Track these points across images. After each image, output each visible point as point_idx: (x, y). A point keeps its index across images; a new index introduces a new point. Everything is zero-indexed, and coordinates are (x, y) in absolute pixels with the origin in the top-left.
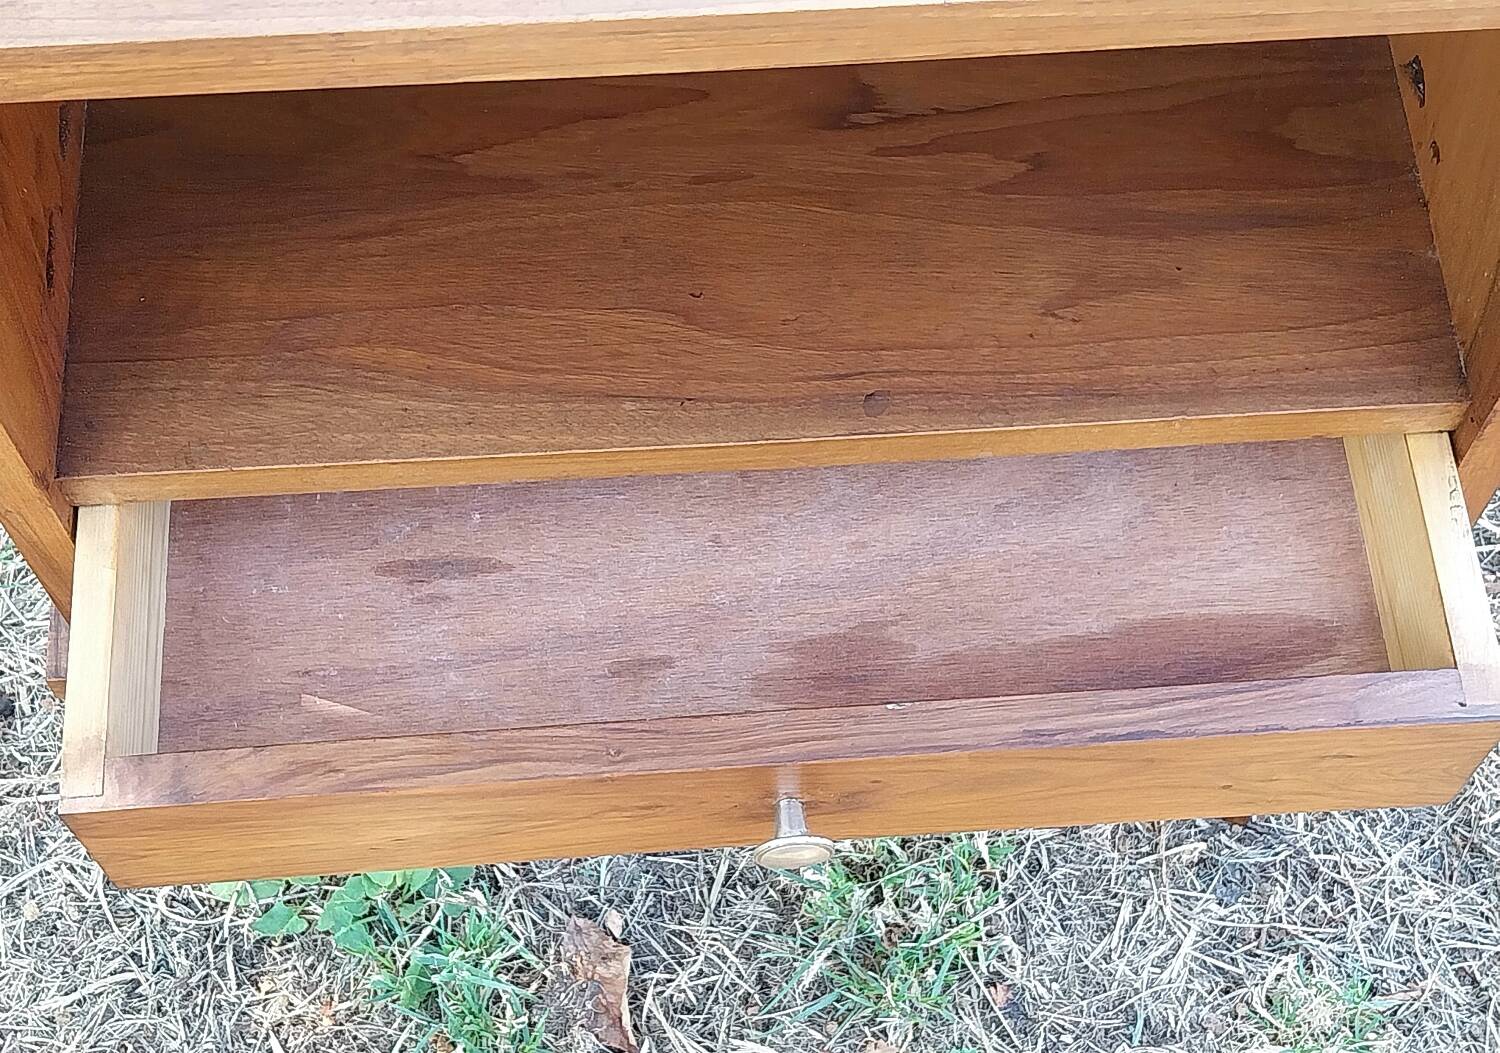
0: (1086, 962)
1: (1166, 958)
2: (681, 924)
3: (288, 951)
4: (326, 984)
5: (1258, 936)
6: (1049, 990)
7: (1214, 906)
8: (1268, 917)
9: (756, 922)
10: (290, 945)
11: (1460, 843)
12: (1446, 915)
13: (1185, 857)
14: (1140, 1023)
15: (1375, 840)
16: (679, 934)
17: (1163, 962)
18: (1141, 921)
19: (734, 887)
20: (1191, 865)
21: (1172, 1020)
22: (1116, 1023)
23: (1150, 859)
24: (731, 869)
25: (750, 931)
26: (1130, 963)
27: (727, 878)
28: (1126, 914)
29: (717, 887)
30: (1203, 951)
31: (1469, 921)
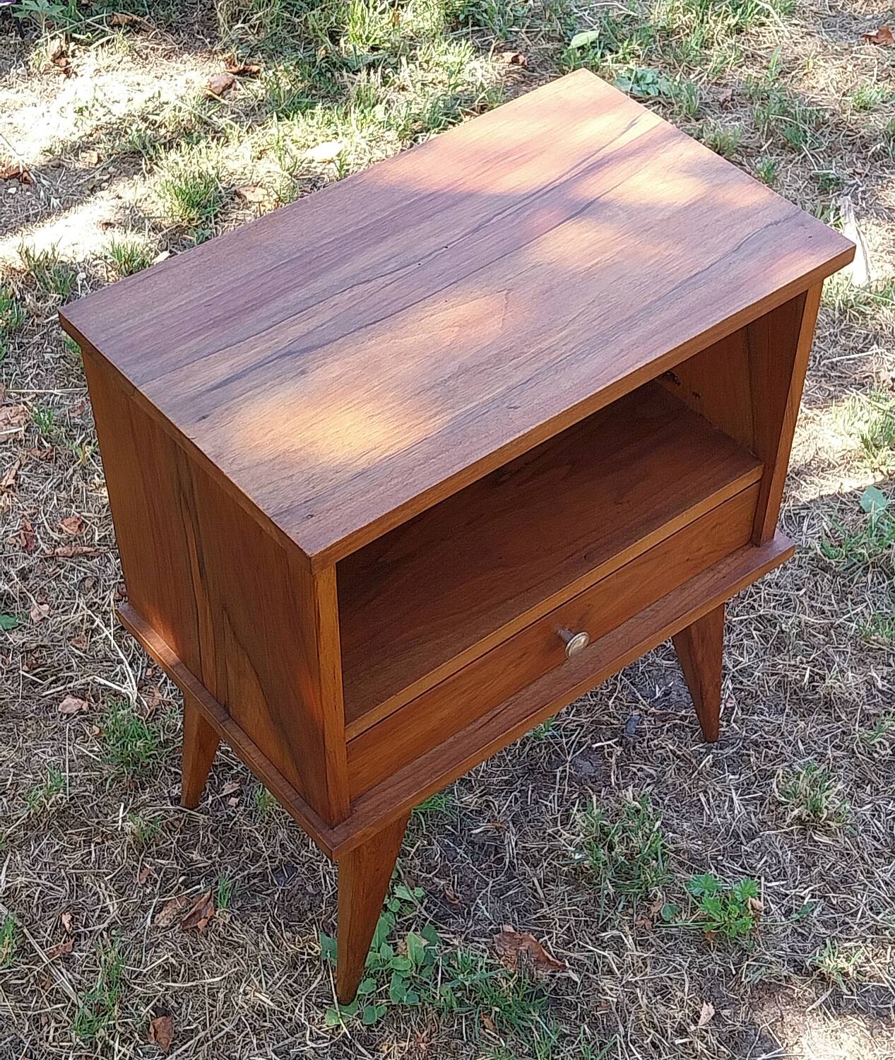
0: (704, 826)
1: (731, 806)
2: (535, 914)
3: (382, 1028)
4: (409, 1031)
5: (756, 778)
6: (698, 845)
7: (731, 777)
8: (755, 768)
9: (566, 894)
10: (381, 1026)
11: (797, 702)
12: (814, 729)
13: (707, 765)
14: (741, 835)
15: (768, 719)
16: (538, 918)
17: (731, 808)
18: (711, 799)
19: (545, 887)
20: (711, 767)
21: (751, 826)
22: (733, 841)
23: (696, 773)
24: (539, 880)
25: (566, 899)
26: (720, 816)
27: (540, 885)
28: (703, 799)
29: (540, 891)
30: (741, 795)
31: (823, 727)
